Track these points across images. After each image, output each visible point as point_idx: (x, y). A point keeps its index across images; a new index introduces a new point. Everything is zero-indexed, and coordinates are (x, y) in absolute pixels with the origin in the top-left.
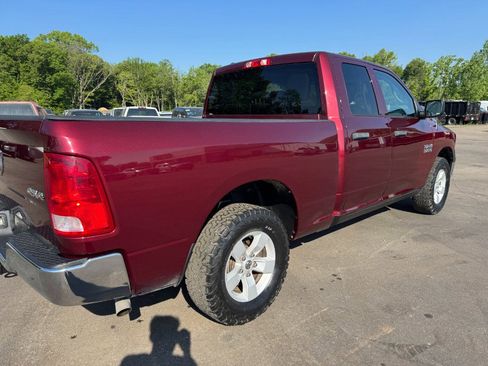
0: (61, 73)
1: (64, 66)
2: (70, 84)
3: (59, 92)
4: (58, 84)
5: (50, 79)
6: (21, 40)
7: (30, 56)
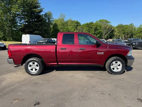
0: (99, 30)
1: (100, 29)
2: (101, 33)
3: (98, 35)
4: (98, 33)
5: (96, 32)
6: (92, 23)
7: (93, 27)
